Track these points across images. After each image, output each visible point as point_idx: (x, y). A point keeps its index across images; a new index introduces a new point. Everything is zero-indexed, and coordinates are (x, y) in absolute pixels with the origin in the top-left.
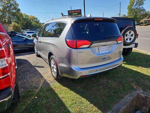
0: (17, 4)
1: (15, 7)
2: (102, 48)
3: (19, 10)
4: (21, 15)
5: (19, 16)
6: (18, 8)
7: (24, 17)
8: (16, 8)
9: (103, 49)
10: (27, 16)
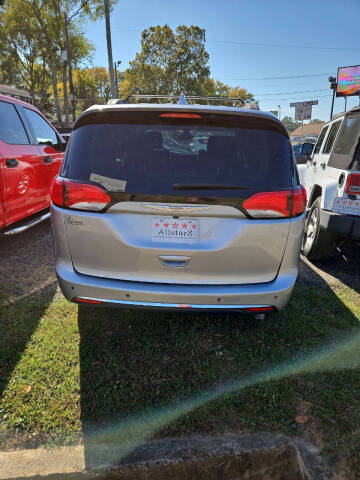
0: (205, 54)
1: (197, 64)
2: (166, 225)
3: (206, 72)
4: (210, 85)
5: (203, 89)
6: (207, 65)
7: (217, 93)
8: (200, 68)
9: (171, 228)
10: (225, 89)
